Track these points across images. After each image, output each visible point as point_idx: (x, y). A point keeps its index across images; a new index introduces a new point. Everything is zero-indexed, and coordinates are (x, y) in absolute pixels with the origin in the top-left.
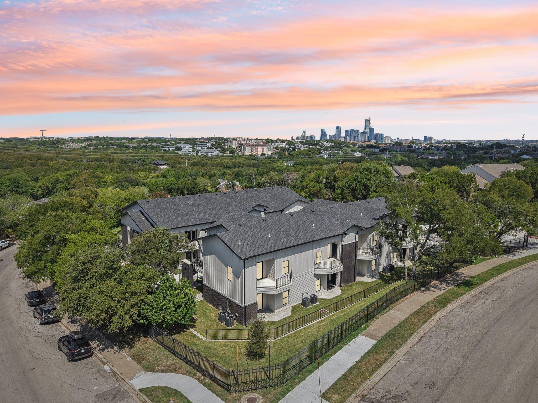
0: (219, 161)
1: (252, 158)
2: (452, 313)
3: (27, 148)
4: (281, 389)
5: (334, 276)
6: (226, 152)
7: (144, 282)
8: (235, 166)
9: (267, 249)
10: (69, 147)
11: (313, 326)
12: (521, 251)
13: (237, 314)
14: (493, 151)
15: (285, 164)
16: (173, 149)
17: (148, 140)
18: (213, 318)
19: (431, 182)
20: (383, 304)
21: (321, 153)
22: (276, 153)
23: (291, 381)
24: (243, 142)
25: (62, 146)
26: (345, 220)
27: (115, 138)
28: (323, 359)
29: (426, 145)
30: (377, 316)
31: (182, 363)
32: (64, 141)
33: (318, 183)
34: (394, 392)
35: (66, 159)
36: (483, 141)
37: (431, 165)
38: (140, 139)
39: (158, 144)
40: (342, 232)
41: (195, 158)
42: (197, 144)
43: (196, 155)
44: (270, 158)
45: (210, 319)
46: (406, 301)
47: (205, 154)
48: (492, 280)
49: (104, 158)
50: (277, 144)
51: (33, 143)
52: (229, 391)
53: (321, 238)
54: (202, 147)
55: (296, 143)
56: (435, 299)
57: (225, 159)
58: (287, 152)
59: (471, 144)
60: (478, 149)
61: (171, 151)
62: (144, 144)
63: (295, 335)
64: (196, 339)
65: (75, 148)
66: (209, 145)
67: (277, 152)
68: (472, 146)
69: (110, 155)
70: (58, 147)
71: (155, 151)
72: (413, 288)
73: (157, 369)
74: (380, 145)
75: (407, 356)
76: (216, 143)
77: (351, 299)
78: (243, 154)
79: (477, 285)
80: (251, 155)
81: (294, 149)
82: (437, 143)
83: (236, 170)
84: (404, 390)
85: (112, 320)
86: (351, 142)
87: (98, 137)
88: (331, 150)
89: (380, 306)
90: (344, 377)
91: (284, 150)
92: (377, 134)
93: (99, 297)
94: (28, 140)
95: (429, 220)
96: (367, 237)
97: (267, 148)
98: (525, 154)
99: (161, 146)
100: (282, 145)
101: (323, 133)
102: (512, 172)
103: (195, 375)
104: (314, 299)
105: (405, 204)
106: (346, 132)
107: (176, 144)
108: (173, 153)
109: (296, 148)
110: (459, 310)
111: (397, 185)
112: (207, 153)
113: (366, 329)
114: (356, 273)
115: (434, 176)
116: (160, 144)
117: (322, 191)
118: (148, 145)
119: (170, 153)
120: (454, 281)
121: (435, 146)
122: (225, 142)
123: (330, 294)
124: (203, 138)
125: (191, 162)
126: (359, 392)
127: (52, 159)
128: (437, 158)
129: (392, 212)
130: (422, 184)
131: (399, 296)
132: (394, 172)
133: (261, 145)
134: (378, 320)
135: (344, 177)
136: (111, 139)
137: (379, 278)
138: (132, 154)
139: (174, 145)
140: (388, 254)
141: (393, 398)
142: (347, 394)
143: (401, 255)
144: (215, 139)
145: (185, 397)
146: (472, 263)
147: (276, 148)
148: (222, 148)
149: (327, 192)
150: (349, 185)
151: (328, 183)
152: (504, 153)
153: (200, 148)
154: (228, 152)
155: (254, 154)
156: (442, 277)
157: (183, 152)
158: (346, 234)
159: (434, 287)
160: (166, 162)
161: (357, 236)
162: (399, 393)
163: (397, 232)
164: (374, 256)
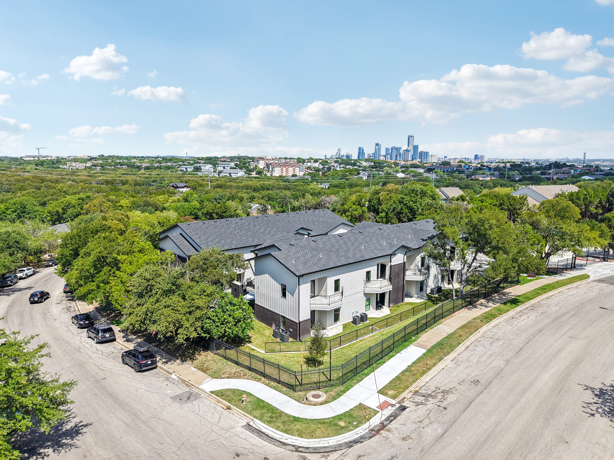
0: (244, 183)
1: (282, 180)
2: (497, 327)
3: (25, 169)
4: (342, 388)
5: (383, 295)
6: (252, 173)
7: (205, 297)
8: (263, 188)
9: (320, 267)
10: (71, 167)
11: (365, 339)
12: (568, 272)
13: (291, 330)
14: (551, 171)
15: (320, 186)
16: (191, 169)
17: (161, 160)
18: (268, 335)
19: (481, 204)
20: (432, 320)
21: (359, 173)
22: (308, 174)
23: (349, 381)
24: (271, 162)
25: (63, 167)
26: (393, 241)
27: (123, 157)
28: (377, 364)
29: (477, 165)
30: (427, 330)
31: (247, 371)
32: (64, 160)
33: (360, 206)
34: (443, 388)
35: (73, 181)
36: (541, 160)
37: (482, 187)
38: (152, 158)
39: (174, 164)
40: (390, 252)
41: (218, 180)
42: (218, 164)
43: (217, 176)
44: (302, 180)
45: (265, 336)
46: (454, 317)
47: (228, 175)
48: (537, 298)
49: (116, 180)
50: (309, 164)
51: (29, 163)
52: (295, 391)
53: (371, 258)
54: (224, 167)
55: (331, 163)
56: (481, 315)
57: (251, 180)
58: (321, 173)
59: (527, 163)
60: (534, 169)
61: (190, 171)
62: (158, 164)
63: (349, 347)
64: (255, 352)
65: (79, 168)
66: (232, 164)
67: (310, 173)
68: (527, 165)
69: (121, 177)
70: (59, 168)
71: (171, 172)
72: (460, 306)
73: (223, 376)
74: (425, 165)
75: (454, 362)
76: (240, 162)
77: (401, 317)
78: (271, 175)
79: (522, 302)
80: (281, 176)
81: (329, 169)
82: (489, 162)
83: (265, 192)
84: (452, 387)
85: (179, 332)
86: (393, 161)
87: (103, 156)
88: (370, 171)
89: (429, 321)
90: (398, 378)
91: (318, 170)
92: (421, 153)
93: (166, 311)
94: (22, 159)
95: (476, 239)
96: (415, 258)
97: (298, 168)
98: (587, 174)
99: (178, 166)
100: (315, 165)
101: (361, 151)
102: (567, 193)
103: (260, 379)
104: (363, 318)
105: (453, 225)
106: (387, 149)
107: (194, 164)
108: (192, 174)
109: (331, 169)
110: (504, 324)
111: (445, 208)
112: (230, 174)
113: (416, 340)
114: (404, 294)
115: (484, 198)
116: (176, 164)
117: (365, 214)
118: (162, 165)
119: (189, 174)
120: (501, 300)
121: (487, 166)
122: (250, 162)
123: (379, 313)
124: (224, 157)
125: (214, 184)
126: (412, 388)
127: (57, 181)
128: (489, 179)
129: (440, 233)
130: (470, 206)
131: (447, 313)
132: (440, 193)
133: (292, 165)
134: (427, 333)
135: (388, 200)
136: (118, 157)
137: (427, 299)
138: (146, 176)
139: (192, 165)
140: (436, 276)
141: (442, 392)
142: (401, 390)
143: (449, 274)
144: (239, 158)
145: (254, 396)
146: (519, 284)
147: (309, 168)
148: (247, 168)
149: (370, 216)
150: (394, 208)
151: (371, 206)
152: (563, 173)
153: (222, 169)
154: (255, 173)
155: (284, 175)
156: (489, 296)
157: (204, 173)
158: (395, 254)
159: (481, 305)
160: (186, 184)
161: (405, 256)
162: (447, 389)
163: (445, 253)
164: (422, 277)
